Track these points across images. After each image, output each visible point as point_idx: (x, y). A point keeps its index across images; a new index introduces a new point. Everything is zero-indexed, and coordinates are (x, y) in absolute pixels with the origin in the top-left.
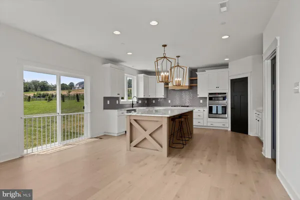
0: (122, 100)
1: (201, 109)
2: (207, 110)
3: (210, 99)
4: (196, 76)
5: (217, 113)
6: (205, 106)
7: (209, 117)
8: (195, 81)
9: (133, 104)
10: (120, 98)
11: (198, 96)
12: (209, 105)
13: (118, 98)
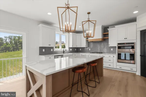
0: (56, 49)
1: (112, 55)
2: (116, 56)
3: (119, 48)
4: (108, 31)
5: (125, 59)
6: (115, 53)
7: (118, 62)
8: (107, 35)
9: (64, 51)
10: (54, 48)
11: (109, 46)
12: (118, 52)
13: (52, 48)
